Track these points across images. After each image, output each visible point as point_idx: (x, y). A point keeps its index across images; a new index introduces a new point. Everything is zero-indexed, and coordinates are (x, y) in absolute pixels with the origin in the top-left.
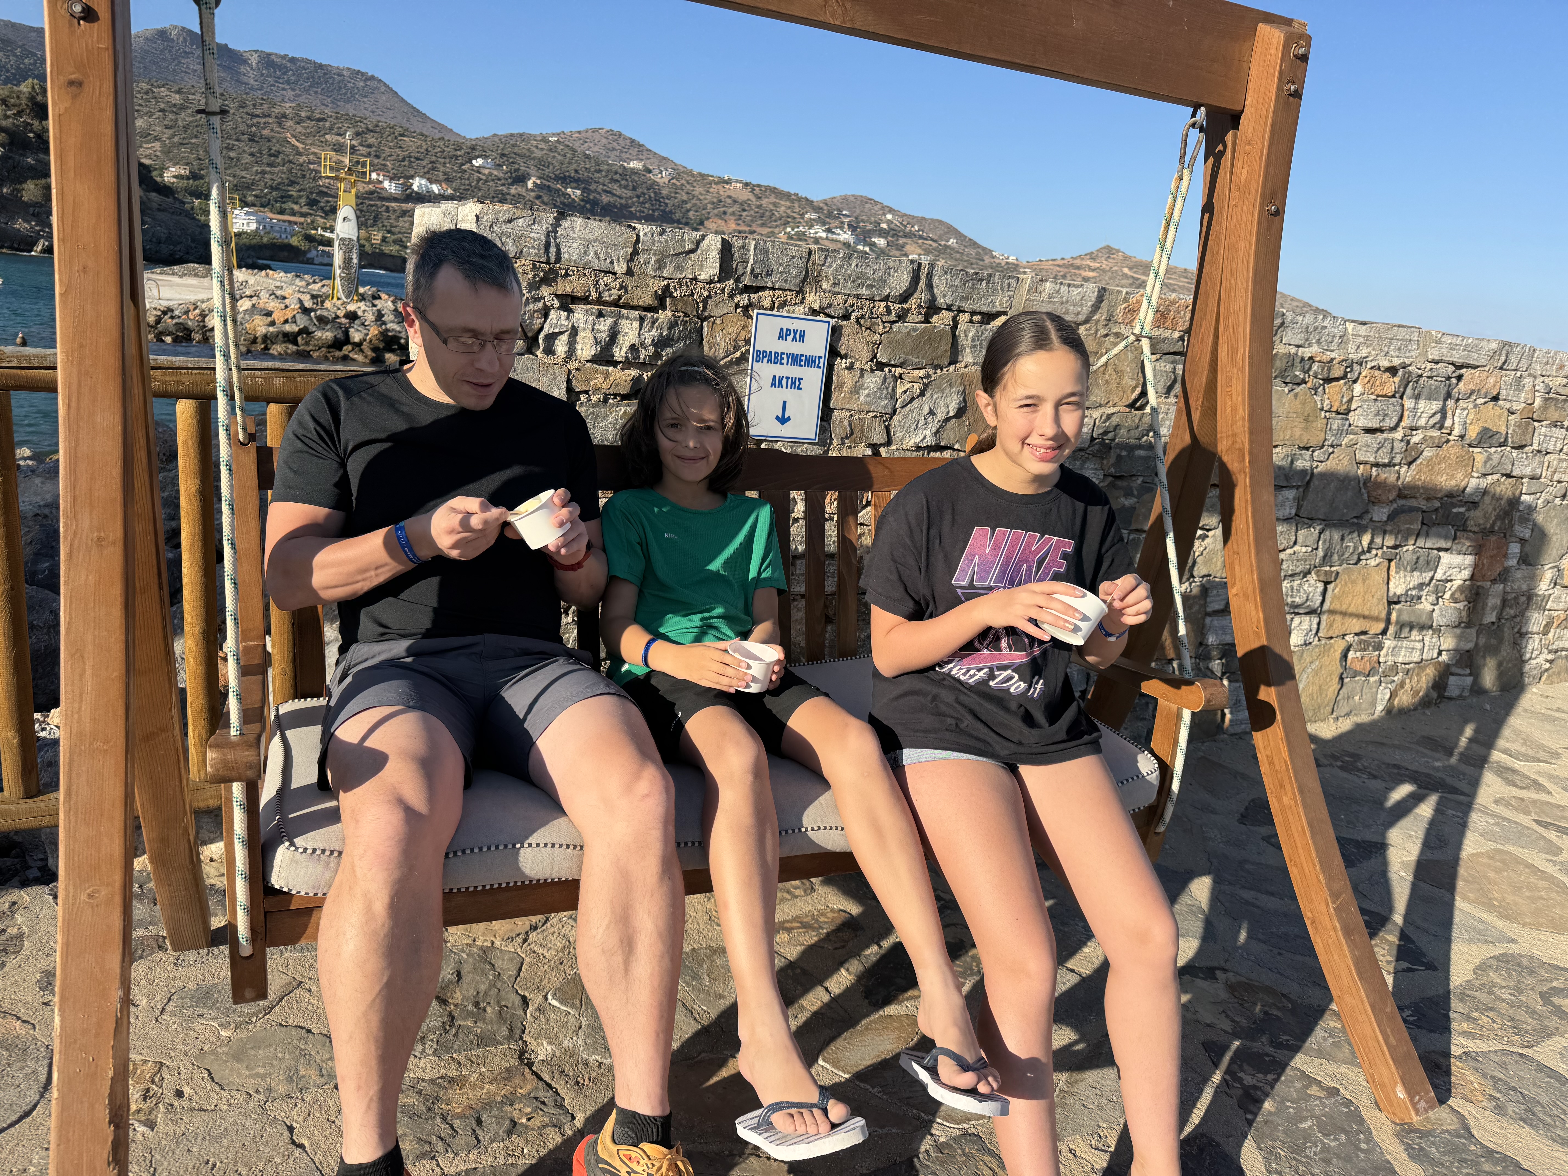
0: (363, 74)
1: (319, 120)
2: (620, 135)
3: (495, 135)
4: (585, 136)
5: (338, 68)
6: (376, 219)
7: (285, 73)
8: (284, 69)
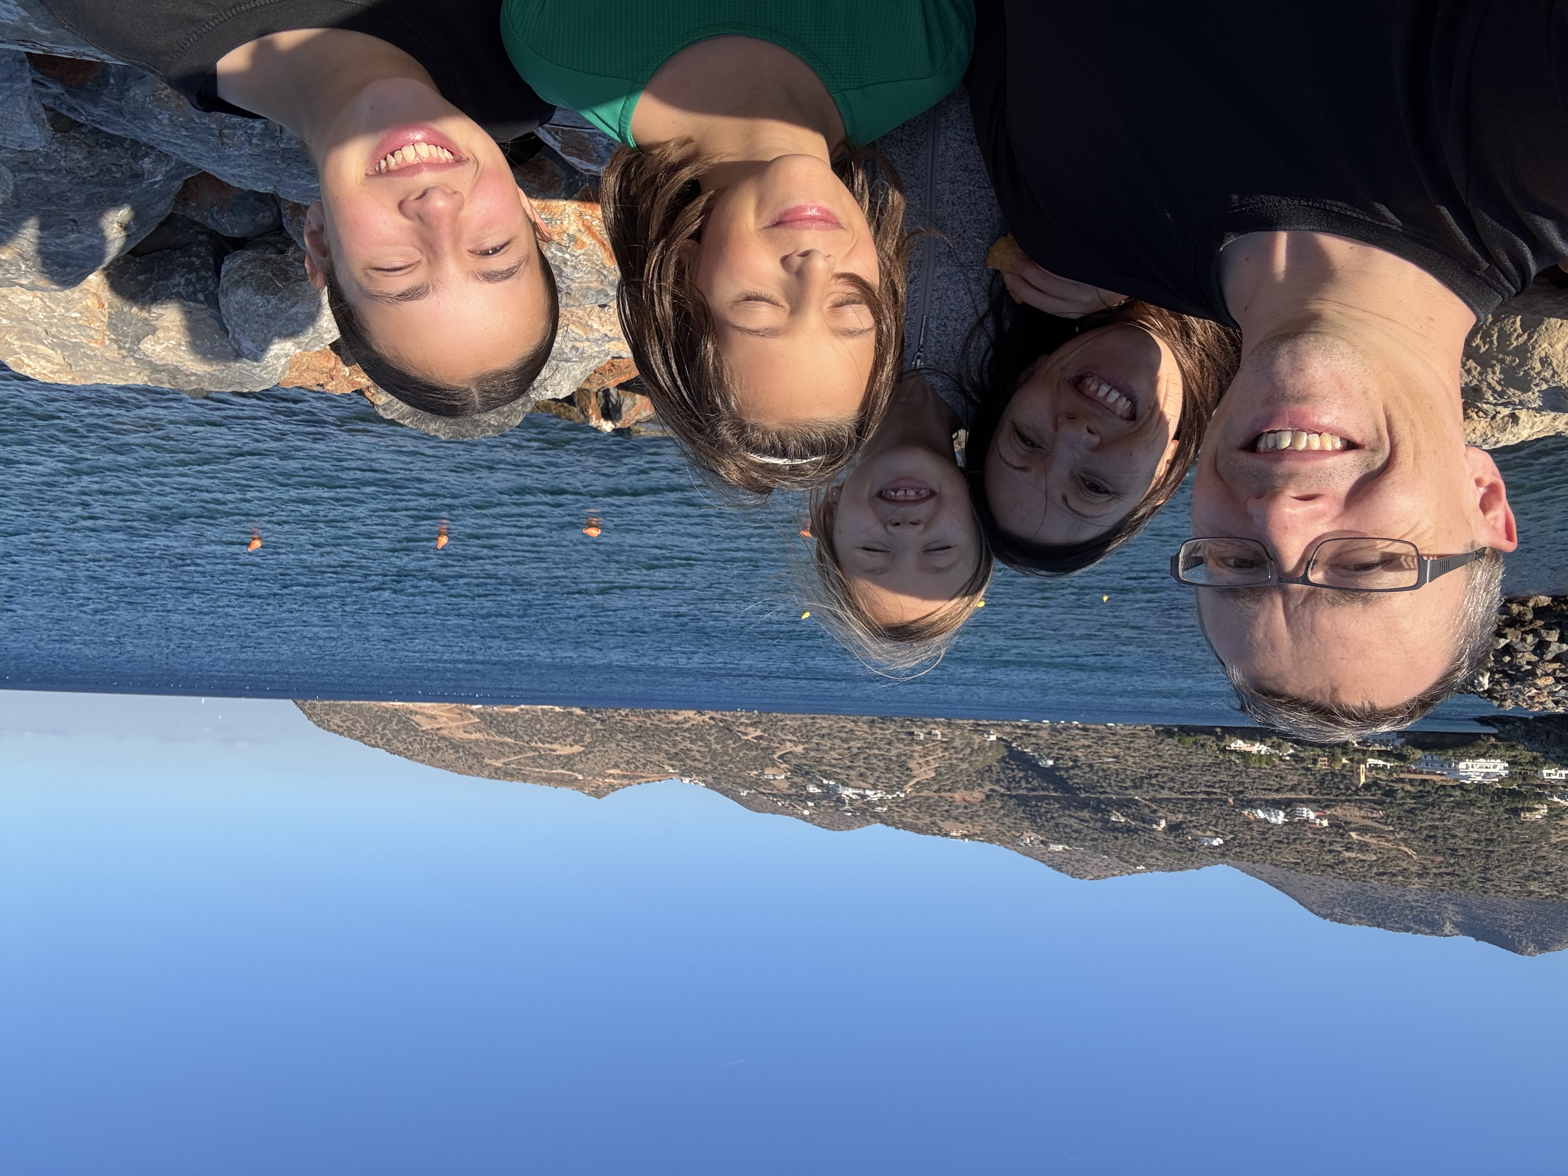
0: (1335, 920)
1: (1383, 874)
2: (1072, 875)
3: (1198, 868)
4: (1106, 872)
5: (1361, 924)
6: (1322, 782)
7: (1415, 916)
8: (1417, 920)
